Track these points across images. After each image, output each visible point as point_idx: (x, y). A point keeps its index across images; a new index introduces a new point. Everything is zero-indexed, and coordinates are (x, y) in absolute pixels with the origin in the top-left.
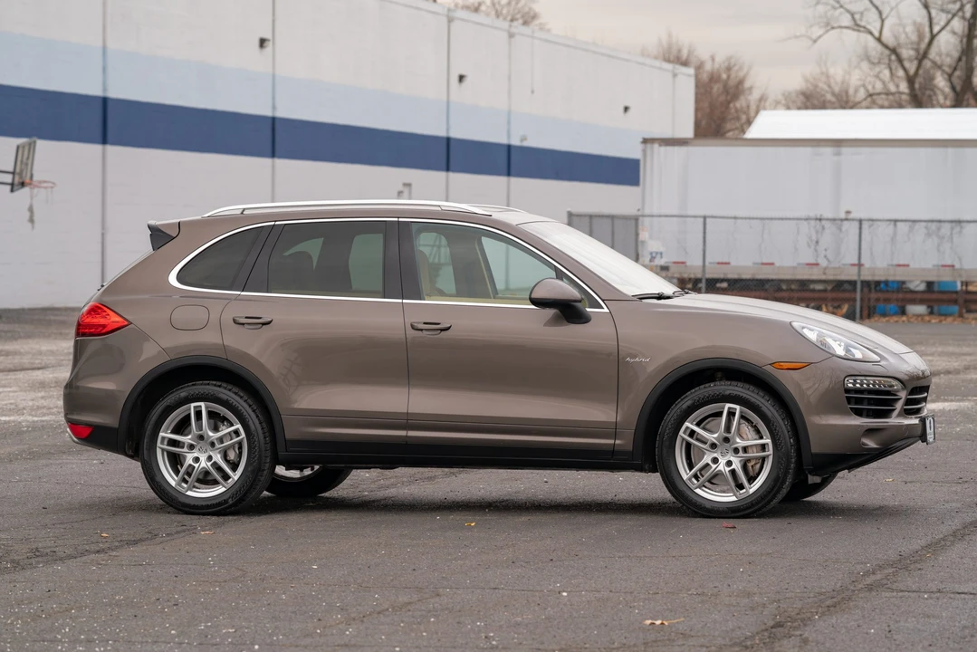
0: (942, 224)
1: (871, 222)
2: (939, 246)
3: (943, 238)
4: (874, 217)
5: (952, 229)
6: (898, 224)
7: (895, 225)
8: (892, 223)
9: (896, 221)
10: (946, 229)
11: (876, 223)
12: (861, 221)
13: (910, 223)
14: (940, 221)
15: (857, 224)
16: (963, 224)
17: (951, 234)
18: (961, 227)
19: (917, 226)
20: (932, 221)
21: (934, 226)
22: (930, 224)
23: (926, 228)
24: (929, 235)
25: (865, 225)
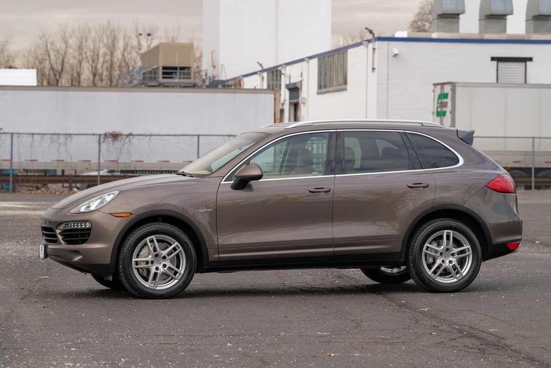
0: (60, 136)
1: (18, 135)
2: (58, 149)
3: (61, 144)
4: (20, 132)
5: (66, 139)
6: (35, 136)
7: (33, 137)
8: (31, 135)
9: (33, 134)
10: (62, 139)
11: (21, 135)
12: (12, 134)
13: (41, 135)
14: (59, 134)
15: (9, 136)
16: (72, 136)
17: (66, 141)
18: (71, 138)
19: (45, 137)
20: (55, 134)
21: (56, 137)
22: (53, 136)
23: (51, 138)
24: (52, 142)
25: (15, 137)
